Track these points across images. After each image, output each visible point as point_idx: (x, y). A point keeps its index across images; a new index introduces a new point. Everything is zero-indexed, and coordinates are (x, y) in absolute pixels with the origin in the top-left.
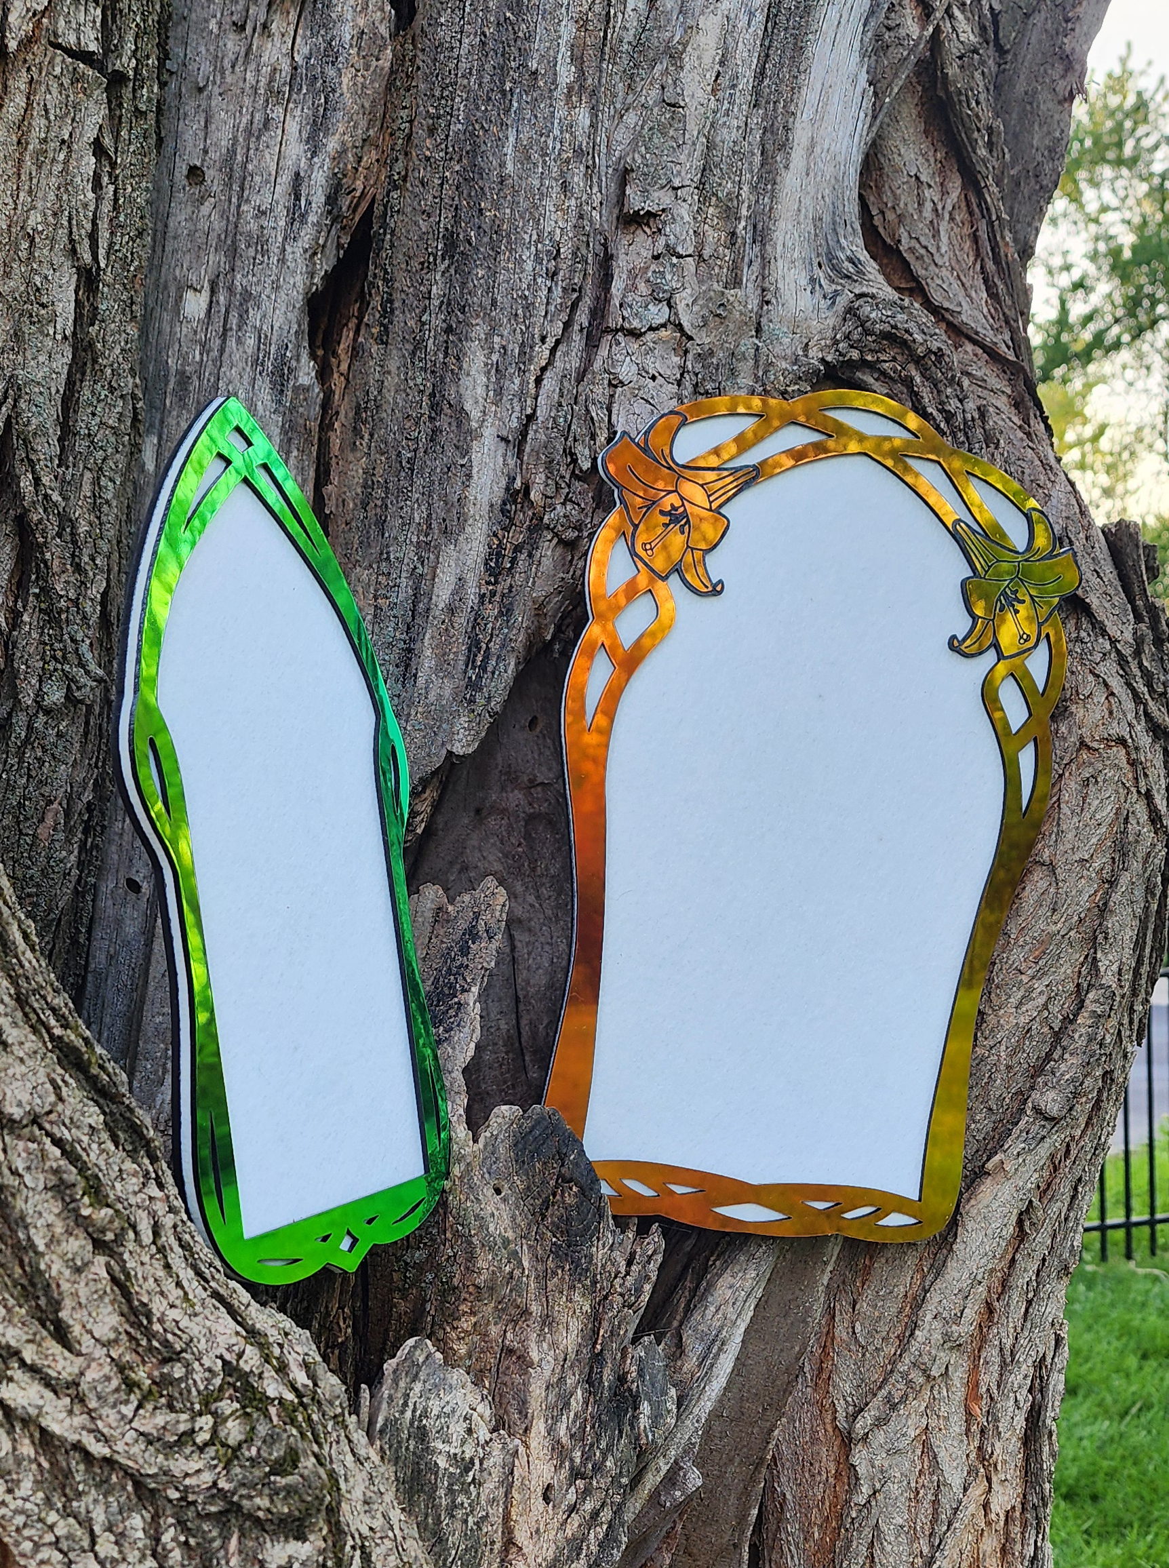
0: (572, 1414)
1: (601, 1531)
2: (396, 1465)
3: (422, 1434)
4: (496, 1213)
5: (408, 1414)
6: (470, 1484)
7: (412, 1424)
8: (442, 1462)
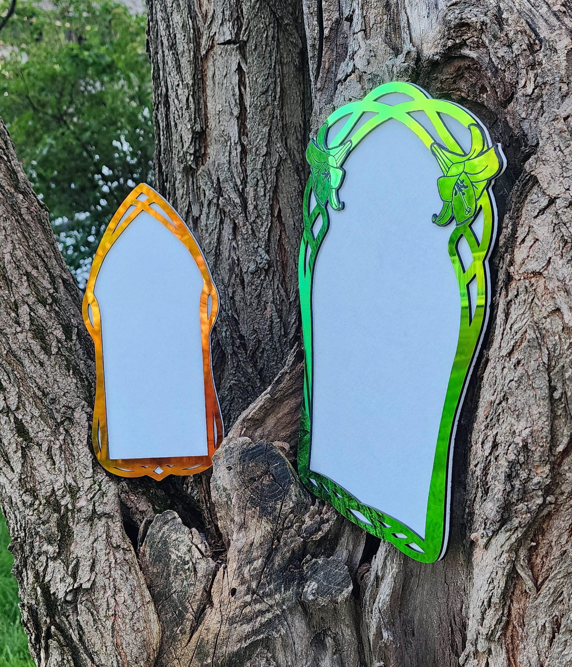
0: (252, 567)
1: (264, 620)
2: (151, 548)
3: (165, 543)
4: (222, 477)
5: (160, 534)
6: (186, 570)
7: (161, 538)
8: (173, 557)
